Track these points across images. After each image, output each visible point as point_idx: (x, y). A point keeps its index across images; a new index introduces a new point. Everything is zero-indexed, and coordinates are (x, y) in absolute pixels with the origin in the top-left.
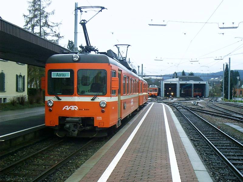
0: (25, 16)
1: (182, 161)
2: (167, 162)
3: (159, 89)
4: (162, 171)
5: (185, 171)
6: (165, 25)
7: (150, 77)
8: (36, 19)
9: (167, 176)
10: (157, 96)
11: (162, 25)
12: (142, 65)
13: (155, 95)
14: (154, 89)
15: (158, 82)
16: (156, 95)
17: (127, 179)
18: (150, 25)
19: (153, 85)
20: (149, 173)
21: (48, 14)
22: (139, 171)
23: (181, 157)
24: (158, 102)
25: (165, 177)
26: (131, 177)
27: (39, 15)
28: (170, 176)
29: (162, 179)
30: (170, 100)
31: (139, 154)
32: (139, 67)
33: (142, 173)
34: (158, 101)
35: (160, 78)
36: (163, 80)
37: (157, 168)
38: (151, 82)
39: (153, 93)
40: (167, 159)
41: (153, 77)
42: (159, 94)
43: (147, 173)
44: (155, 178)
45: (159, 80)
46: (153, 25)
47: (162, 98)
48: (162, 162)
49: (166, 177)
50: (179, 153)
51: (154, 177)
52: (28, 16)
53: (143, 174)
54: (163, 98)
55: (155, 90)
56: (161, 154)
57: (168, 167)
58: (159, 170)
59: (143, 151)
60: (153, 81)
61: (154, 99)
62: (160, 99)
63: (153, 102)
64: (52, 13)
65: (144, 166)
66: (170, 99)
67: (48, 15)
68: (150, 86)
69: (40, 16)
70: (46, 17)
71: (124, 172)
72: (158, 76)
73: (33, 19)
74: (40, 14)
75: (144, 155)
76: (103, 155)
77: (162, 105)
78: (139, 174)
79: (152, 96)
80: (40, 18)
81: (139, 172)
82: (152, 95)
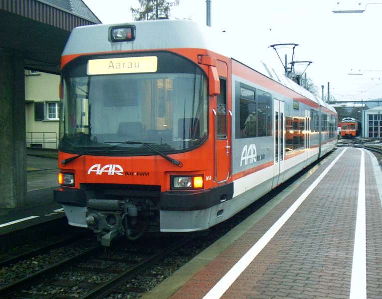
0: (133, 10)
1: (376, 254)
2: (347, 256)
3: (360, 125)
4: (334, 272)
5: (378, 273)
6: (362, 11)
7: (343, 104)
8: (150, 14)
9: (342, 282)
10: (354, 136)
11: (357, 12)
12: (328, 83)
13: (351, 134)
14: (350, 124)
15: (357, 113)
16: (354, 134)
17: (266, 287)
18: (335, 12)
19: (349, 118)
20: (309, 276)
21: (170, 5)
22: (291, 271)
23: (375, 246)
24: (356, 147)
25: (336, 285)
26: (274, 283)
27: (155, 7)
28: (347, 283)
29: (331, 288)
30: (378, 143)
31: (301, 240)
32: (323, 87)
33: (297, 276)
34: (356, 145)
35: (360, 105)
36: (366, 108)
37: (326, 267)
38: (346, 113)
39: (348, 131)
40: (349, 249)
41: (348, 105)
42: (359, 132)
43: (306, 276)
44: (317, 286)
45: (358, 108)
46: (340, 12)
47: (363, 139)
48: (338, 254)
49: (339, 286)
50: (375, 239)
51: (317, 284)
52: (139, 9)
53: (297, 278)
54: (366, 140)
55: (352, 126)
56: (341, 240)
57: (347, 264)
58: (330, 270)
59: (308, 234)
60: (349, 111)
61: (350, 141)
62: (361, 141)
63: (346, 146)
64: (176, 3)
65: (303, 263)
66: (376, 141)
67: (170, 8)
68: (344, 119)
69: (157, 8)
70: (166, 9)
71: (263, 273)
72: (357, 102)
73: (146, 15)
74: (157, 5)
75: (309, 241)
76: (236, 239)
77: (360, 152)
78: (290, 277)
79: (346, 136)
80: (157, 12)
81: (290, 274)
82: (346, 134)
